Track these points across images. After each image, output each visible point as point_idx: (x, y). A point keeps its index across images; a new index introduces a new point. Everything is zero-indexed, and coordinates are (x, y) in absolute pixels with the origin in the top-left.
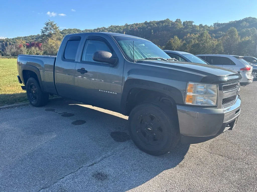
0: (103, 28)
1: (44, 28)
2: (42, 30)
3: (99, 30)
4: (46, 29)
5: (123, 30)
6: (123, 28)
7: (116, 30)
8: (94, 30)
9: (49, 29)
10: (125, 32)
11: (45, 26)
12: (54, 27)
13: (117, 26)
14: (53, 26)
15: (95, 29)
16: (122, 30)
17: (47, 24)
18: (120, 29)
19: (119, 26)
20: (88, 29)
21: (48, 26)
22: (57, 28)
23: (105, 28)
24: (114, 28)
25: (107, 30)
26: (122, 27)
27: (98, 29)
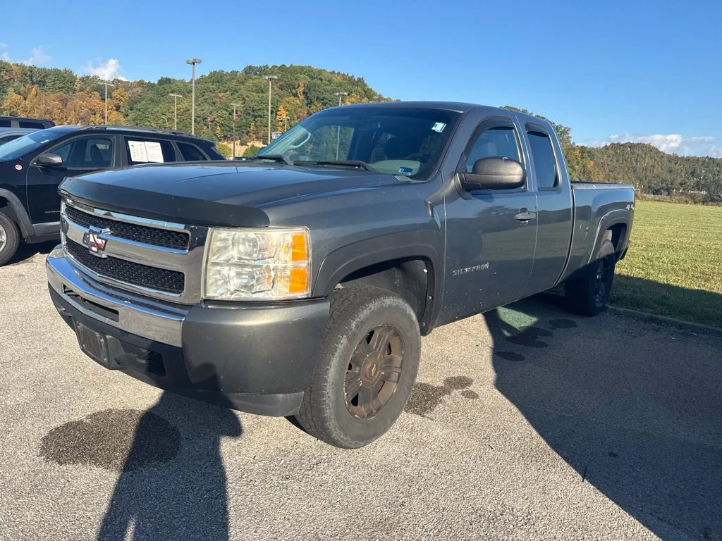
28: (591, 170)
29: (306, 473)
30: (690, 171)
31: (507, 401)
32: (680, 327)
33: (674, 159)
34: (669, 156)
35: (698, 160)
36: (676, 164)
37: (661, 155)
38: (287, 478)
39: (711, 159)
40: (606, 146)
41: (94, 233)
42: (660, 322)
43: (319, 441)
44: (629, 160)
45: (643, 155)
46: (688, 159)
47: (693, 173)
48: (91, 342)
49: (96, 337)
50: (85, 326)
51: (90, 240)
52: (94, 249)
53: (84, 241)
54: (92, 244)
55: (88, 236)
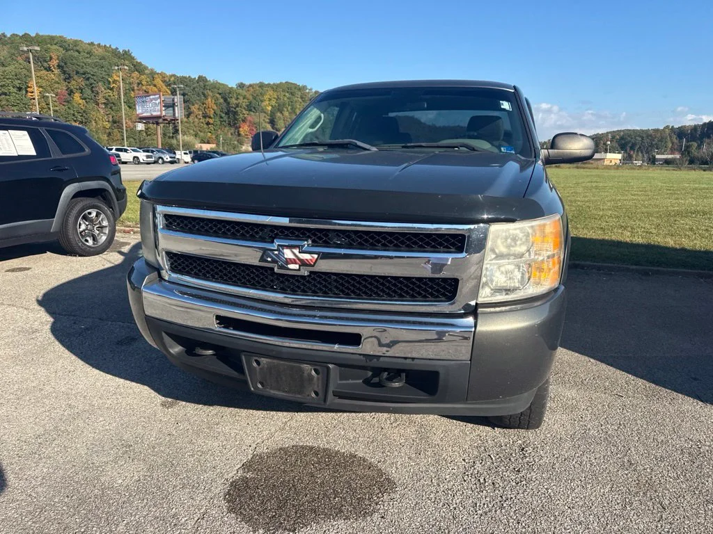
29: (525, 461)
31: (577, 354)
32: (599, 269)
38: (519, 471)
41: (290, 247)
42: (582, 267)
43: (496, 428)
48: (284, 378)
49: (301, 371)
50: (275, 361)
51: (286, 256)
52: (291, 266)
53: (262, 259)
54: (289, 261)
55: (276, 252)
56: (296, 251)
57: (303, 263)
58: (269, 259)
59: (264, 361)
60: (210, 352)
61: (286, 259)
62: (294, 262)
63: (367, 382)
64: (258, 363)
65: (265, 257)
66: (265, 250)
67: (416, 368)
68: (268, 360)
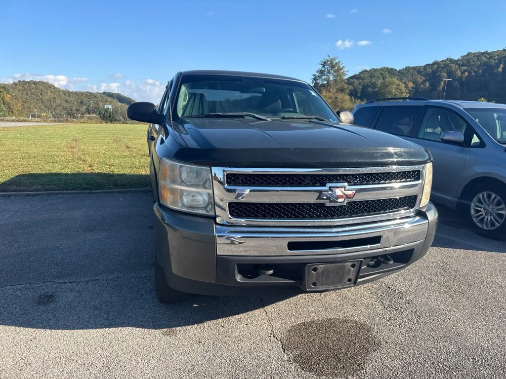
0: (447, 59)
1: (318, 71)
2: (314, 75)
3: (436, 66)
4: (322, 72)
5: (497, 61)
6: (497, 56)
7: (479, 63)
8: (425, 66)
9: (325, 73)
10: (502, 65)
11: (320, 67)
12: (335, 67)
13: (484, 52)
14: (333, 67)
15: (428, 65)
16: (495, 60)
17: (324, 64)
18: (491, 58)
19: (489, 51)
20: (412, 66)
21: (326, 67)
22: (342, 69)
23: (451, 61)
24: (475, 58)
25: (457, 64)
26: (496, 54)
27: (435, 63)
28: (10, 101)
30: (79, 101)
33: (67, 93)
34: (63, 91)
35: (83, 94)
36: (69, 96)
37: (59, 91)
39: (90, 93)
40: (14, 83)
41: (337, 187)
44: (36, 94)
45: (45, 90)
46: (76, 93)
47: (82, 102)
48: (331, 276)
49: (344, 267)
50: (328, 265)
51: (337, 194)
52: (340, 200)
53: (319, 198)
54: (338, 197)
55: (330, 192)
56: (343, 189)
57: (347, 196)
58: (325, 197)
59: (321, 267)
60: (271, 272)
61: (337, 196)
62: (342, 197)
63: (368, 266)
64: (315, 269)
65: (322, 196)
66: (320, 192)
67: (406, 249)
68: (323, 266)
